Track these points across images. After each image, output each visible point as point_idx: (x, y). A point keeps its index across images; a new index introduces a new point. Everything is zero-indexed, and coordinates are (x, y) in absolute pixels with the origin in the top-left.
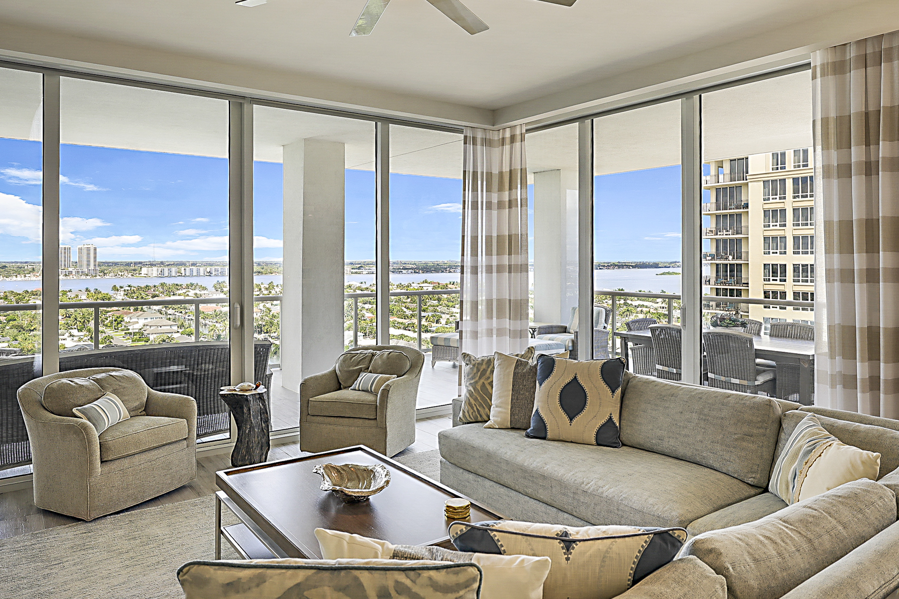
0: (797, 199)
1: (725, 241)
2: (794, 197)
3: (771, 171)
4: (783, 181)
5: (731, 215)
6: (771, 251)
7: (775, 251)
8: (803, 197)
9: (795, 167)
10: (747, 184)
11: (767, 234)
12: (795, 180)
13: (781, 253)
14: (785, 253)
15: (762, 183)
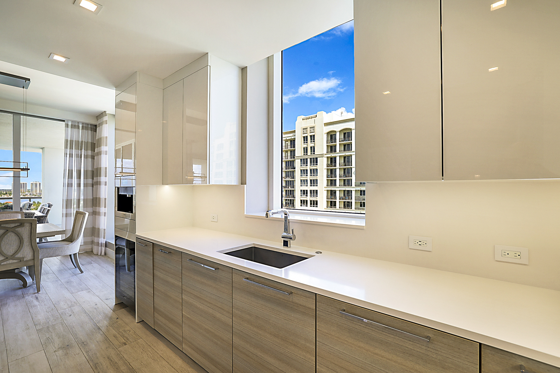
0: (311, 166)
1: (288, 181)
2: (310, 165)
3: (303, 155)
4: (307, 159)
5: (291, 171)
6: (303, 185)
7: (304, 185)
8: (313, 165)
9: (311, 154)
10: (295, 160)
11: (302, 178)
12: (311, 159)
13: (306, 186)
14: (307, 186)
15: (300, 160)
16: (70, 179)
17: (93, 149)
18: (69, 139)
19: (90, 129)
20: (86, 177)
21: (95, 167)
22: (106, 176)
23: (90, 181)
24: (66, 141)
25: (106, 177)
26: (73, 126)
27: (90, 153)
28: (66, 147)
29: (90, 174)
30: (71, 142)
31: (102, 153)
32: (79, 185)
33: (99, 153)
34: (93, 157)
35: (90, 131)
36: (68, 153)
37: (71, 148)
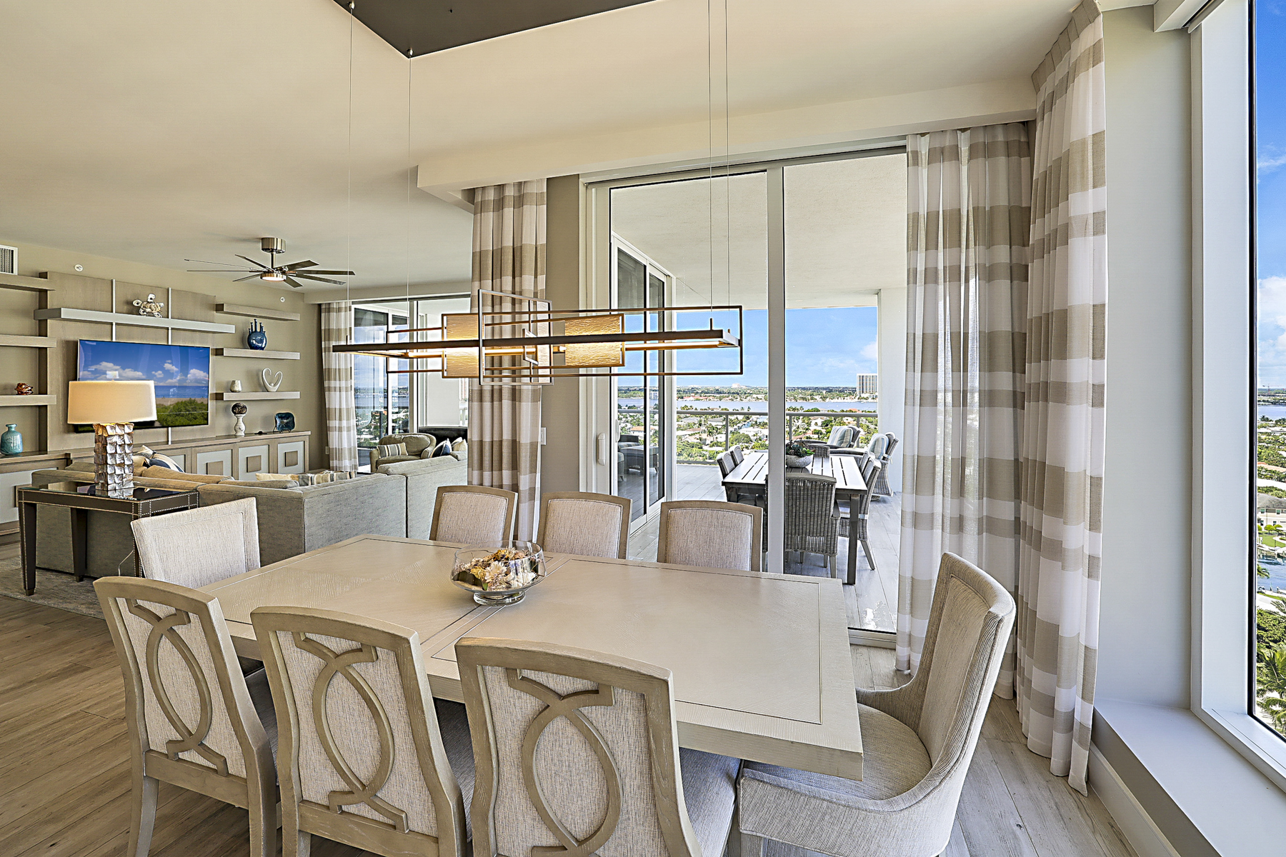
16: (928, 375)
17: (1018, 233)
18: (923, 211)
19: (1001, 148)
20: (989, 364)
21: (1033, 312)
22: (1098, 354)
23: (1004, 381)
24: (913, 219)
25: (1102, 357)
26: (937, 155)
27: (1002, 254)
28: (912, 246)
29: (1004, 351)
30: (932, 217)
31: (1075, 227)
32: (961, 398)
33: (1060, 237)
34: (1019, 273)
35: (1002, 160)
36: (921, 268)
37: (931, 245)
